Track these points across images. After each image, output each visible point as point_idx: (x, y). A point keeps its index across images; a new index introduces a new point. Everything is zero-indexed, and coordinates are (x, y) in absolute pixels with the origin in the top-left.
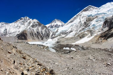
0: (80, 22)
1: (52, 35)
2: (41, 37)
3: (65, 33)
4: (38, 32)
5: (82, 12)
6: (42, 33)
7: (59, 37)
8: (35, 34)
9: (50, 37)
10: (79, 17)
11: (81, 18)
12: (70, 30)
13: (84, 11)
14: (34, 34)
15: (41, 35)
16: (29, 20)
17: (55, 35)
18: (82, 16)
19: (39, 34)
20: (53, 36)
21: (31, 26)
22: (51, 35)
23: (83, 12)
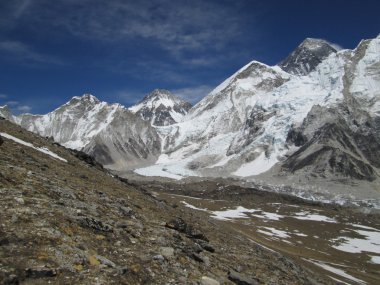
0: (233, 108)
1: (167, 145)
2: (142, 151)
3: (199, 140)
4: (130, 140)
5: (236, 80)
6: (141, 141)
7: (184, 149)
8: (126, 145)
9: (163, 150)
10: (229, 95)
11: (234, 99)
12: (209, 130)
13: (239, 77)
14: (123, 145)
15: (141, 145)
16: (97, 103)
17: (173, 143)
18: (237, 91)
19: (136, 143)
20: (170, 146)
21: (111, 124)
22: (163, 144)
23: (239, 80)
